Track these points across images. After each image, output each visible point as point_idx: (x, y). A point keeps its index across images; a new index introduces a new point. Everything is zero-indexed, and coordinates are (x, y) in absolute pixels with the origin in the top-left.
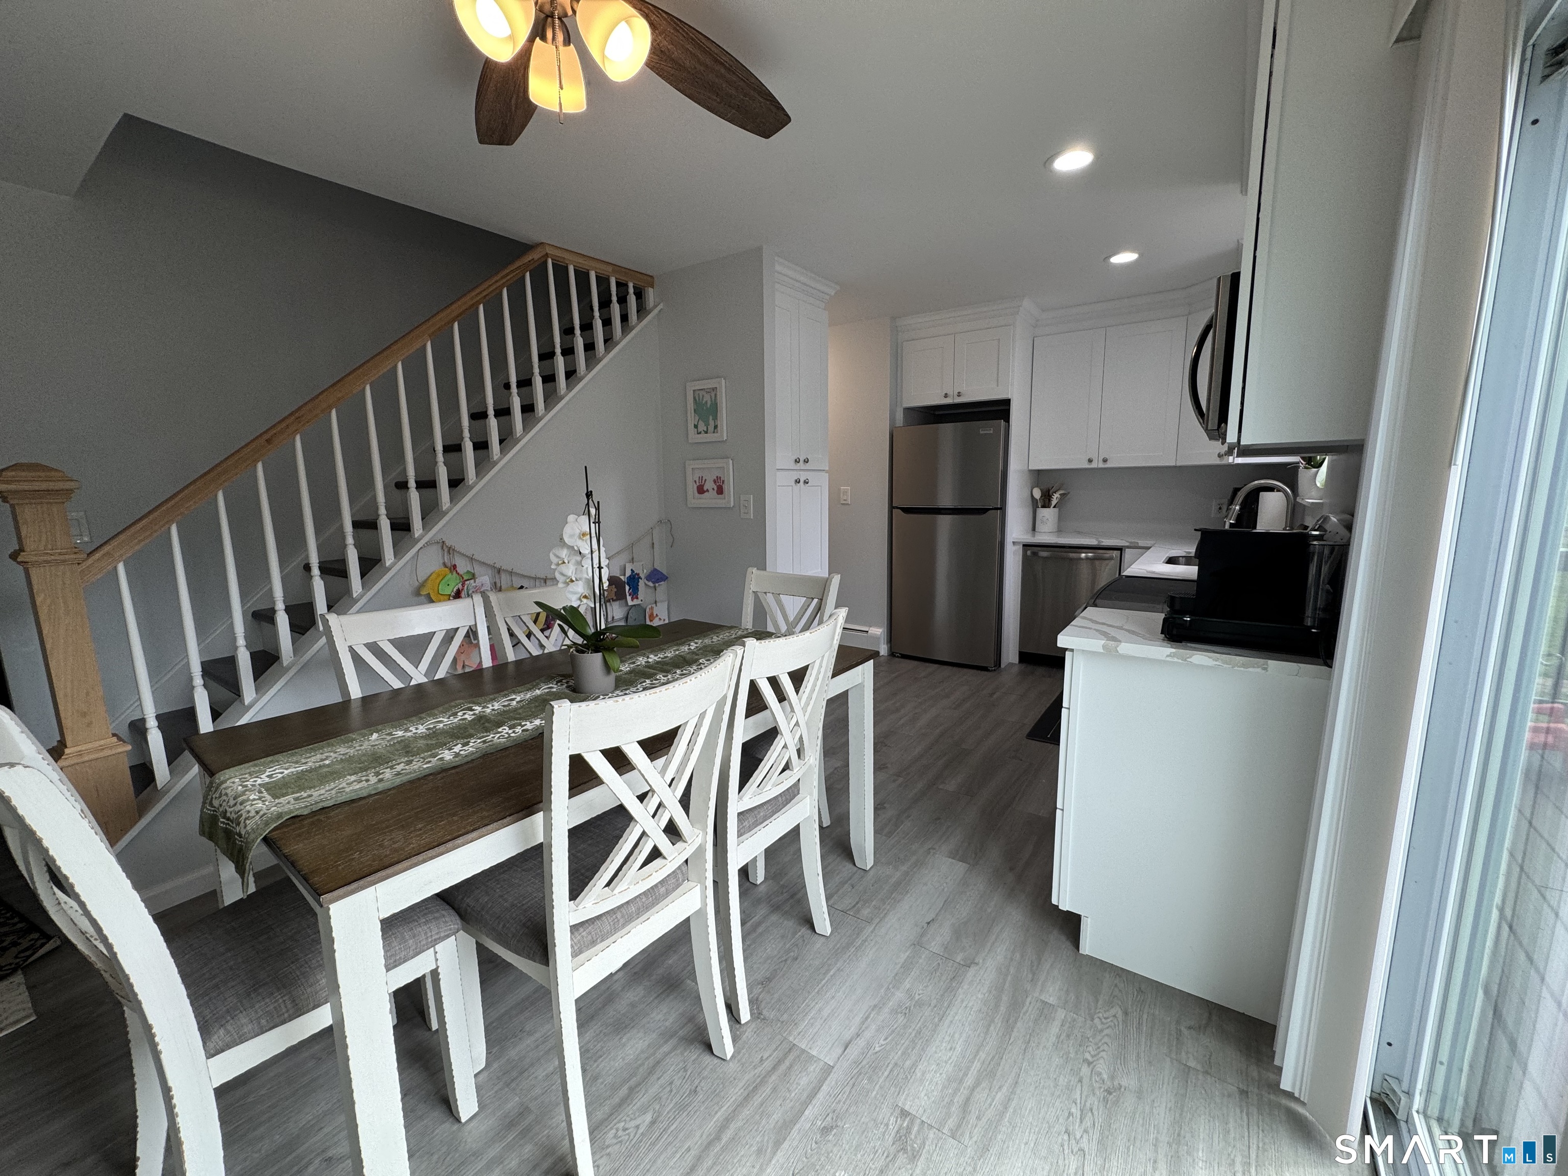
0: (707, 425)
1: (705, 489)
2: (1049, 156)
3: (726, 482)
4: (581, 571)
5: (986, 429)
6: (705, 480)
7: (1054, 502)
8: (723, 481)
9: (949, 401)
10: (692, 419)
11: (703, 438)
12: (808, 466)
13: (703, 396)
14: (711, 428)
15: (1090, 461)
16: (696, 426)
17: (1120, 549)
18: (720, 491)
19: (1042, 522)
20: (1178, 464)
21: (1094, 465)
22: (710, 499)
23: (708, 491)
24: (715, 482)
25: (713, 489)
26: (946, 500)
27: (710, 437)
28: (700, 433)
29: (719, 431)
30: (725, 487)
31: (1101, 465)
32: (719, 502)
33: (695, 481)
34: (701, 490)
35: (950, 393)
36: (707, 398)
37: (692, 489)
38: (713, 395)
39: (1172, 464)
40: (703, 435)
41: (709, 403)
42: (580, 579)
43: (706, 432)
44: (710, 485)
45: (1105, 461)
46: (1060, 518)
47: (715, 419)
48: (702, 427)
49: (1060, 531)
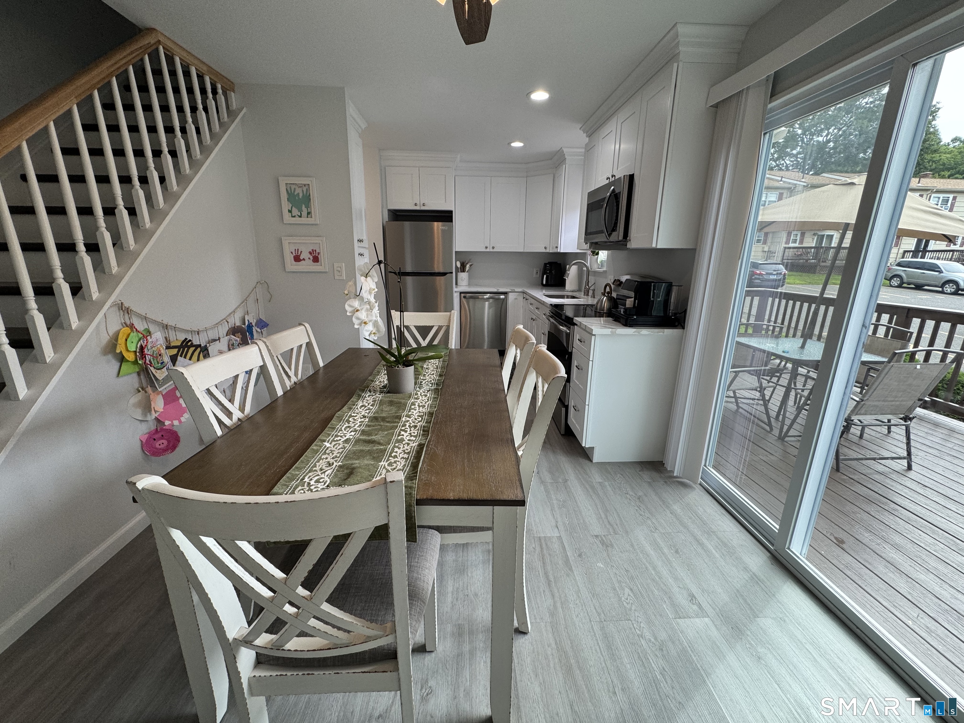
0: (301, 211)
1: (301, 258)
3: (322, 254)
5: (437, 226)
6: (301, 252)
7: (467, 270)
8: (319, 253)
9: (417, 208)
10: (286, 206)
11: (297, 220)
12: (362, 244)
13: (295, 189)
14: (304, 213)
15: (486, 248)
16: (290, 211)
17: (505, 293)
18: (316, 259)
19: (462, 280)
20: (525, 251)
21: (488, 250)
22: (307, 265)
23: (304, 259)
24: (310, 253)
25: (309, 258)
26: (409, 268)
27: (304, 220)
28: (294, 217)
29: (313, 216)
30: (321, 257)
31: (491, 250)
32: (316, 267)
33: (292, 253)
34: (297, 259)
35: (418, 203)
36: (298, 191)
37: (289, 258)
38: (305, 189)
39: (522, 251)
40: (297, 219)
41: (301, 195)
43: (300, 217)
44: (305, 255)
45: (493, 248)
46: (470, 278)
47: (308, 207)
48: (295, 212)
49: (469, 285)
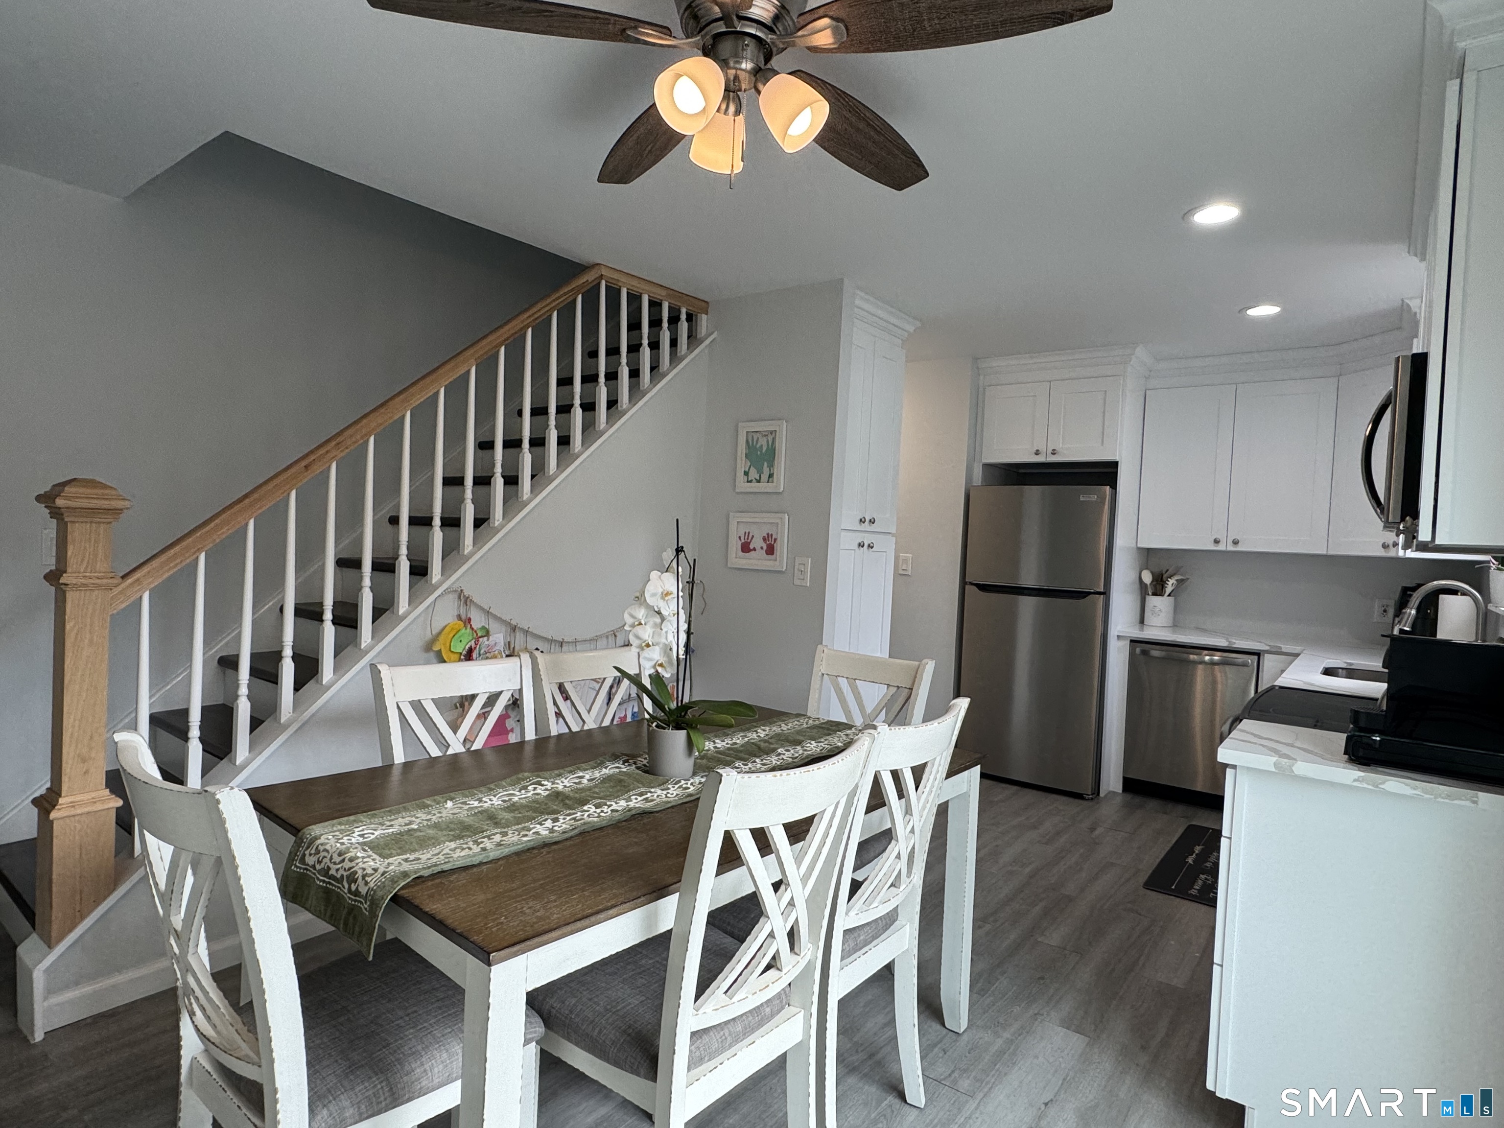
0: (760, 472)
1: (751, 547)
2: (1189, 209)
3: (778, 541)
4: (660, 635)
5: (1089, 495)
6: (753, 536)
7: (1169, 589)
8: (775, 540)
9: (1041, 459)
10: (742, 464)
11: (754, 487)
12: (873, 527)
13: (758, 439)
14: (765, 477)
15: (1217, 541)
16: (746, 474)
17: (1258, 654)
18: (770, 550)
19: (1153, 613)
20: (1331, 552)
21: (1221, 547)
22: (757, 559)
23: (754, 549)
24: (764, 539)
25: (762, 548)
26: (1029, 579)
27: (763, 487)
28: (751, 481)
29: (775, 480)
30: (777, 547)
31: (1231, 548)
32: (767, 563)
33: (740, 538)
34: (746, 548)
35: (1043, 449)
36: (763, 442)
37: (735, 545)
38: (770, 438)
39: (1325, 553)
40: (754, 484)
41: (764, 449)
42: (657, 644)
43: (758, 481)
44: (757, 543)
45: (1236, 542)
46: (1177, 609)
47: (771, 466)
48: (754, 474)
49: (1175, 625)
